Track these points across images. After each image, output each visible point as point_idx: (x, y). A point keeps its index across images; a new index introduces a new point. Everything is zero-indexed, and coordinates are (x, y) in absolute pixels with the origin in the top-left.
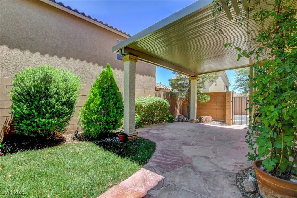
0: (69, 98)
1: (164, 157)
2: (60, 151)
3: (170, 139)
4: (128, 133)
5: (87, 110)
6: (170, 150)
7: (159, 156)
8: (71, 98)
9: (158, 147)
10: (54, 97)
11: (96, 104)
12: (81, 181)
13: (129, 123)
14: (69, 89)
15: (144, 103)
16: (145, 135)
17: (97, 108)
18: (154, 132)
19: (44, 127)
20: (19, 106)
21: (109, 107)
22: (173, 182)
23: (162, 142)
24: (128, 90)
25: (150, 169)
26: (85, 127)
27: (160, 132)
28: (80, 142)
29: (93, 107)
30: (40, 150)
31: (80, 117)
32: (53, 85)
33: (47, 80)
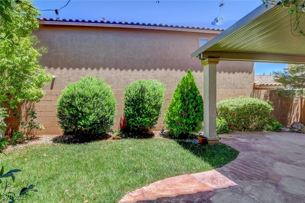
0: (157, 103)
1: (243, 167)
2: (151, 143)
3: (262, 152)
4: (208, 137)
5: (170, 112)
6: (255, 163)
7: (237, 165)
8: (158, 103)
9: (240, 157)
10: (147, 103)
11: (177, 107)
12: (164, 165)
13: (209, 127)
14: (157, 96)
15: (231, 105)
16: (229, 142)
17: (179, 111)
18: (244, 140)
19: (141, 124)
20: (128, 109)
21: (189, 110)
22: (242, 188)
23: (248, 153)
24: (208, 94)
25: (222, 172)
26: (169, 127)
27: (251, 141)
28: (165, 139)
29: (175, 110)
30: (139, 140)
31: (165, 118)
32: (146, 94)
33: (143, 90)
